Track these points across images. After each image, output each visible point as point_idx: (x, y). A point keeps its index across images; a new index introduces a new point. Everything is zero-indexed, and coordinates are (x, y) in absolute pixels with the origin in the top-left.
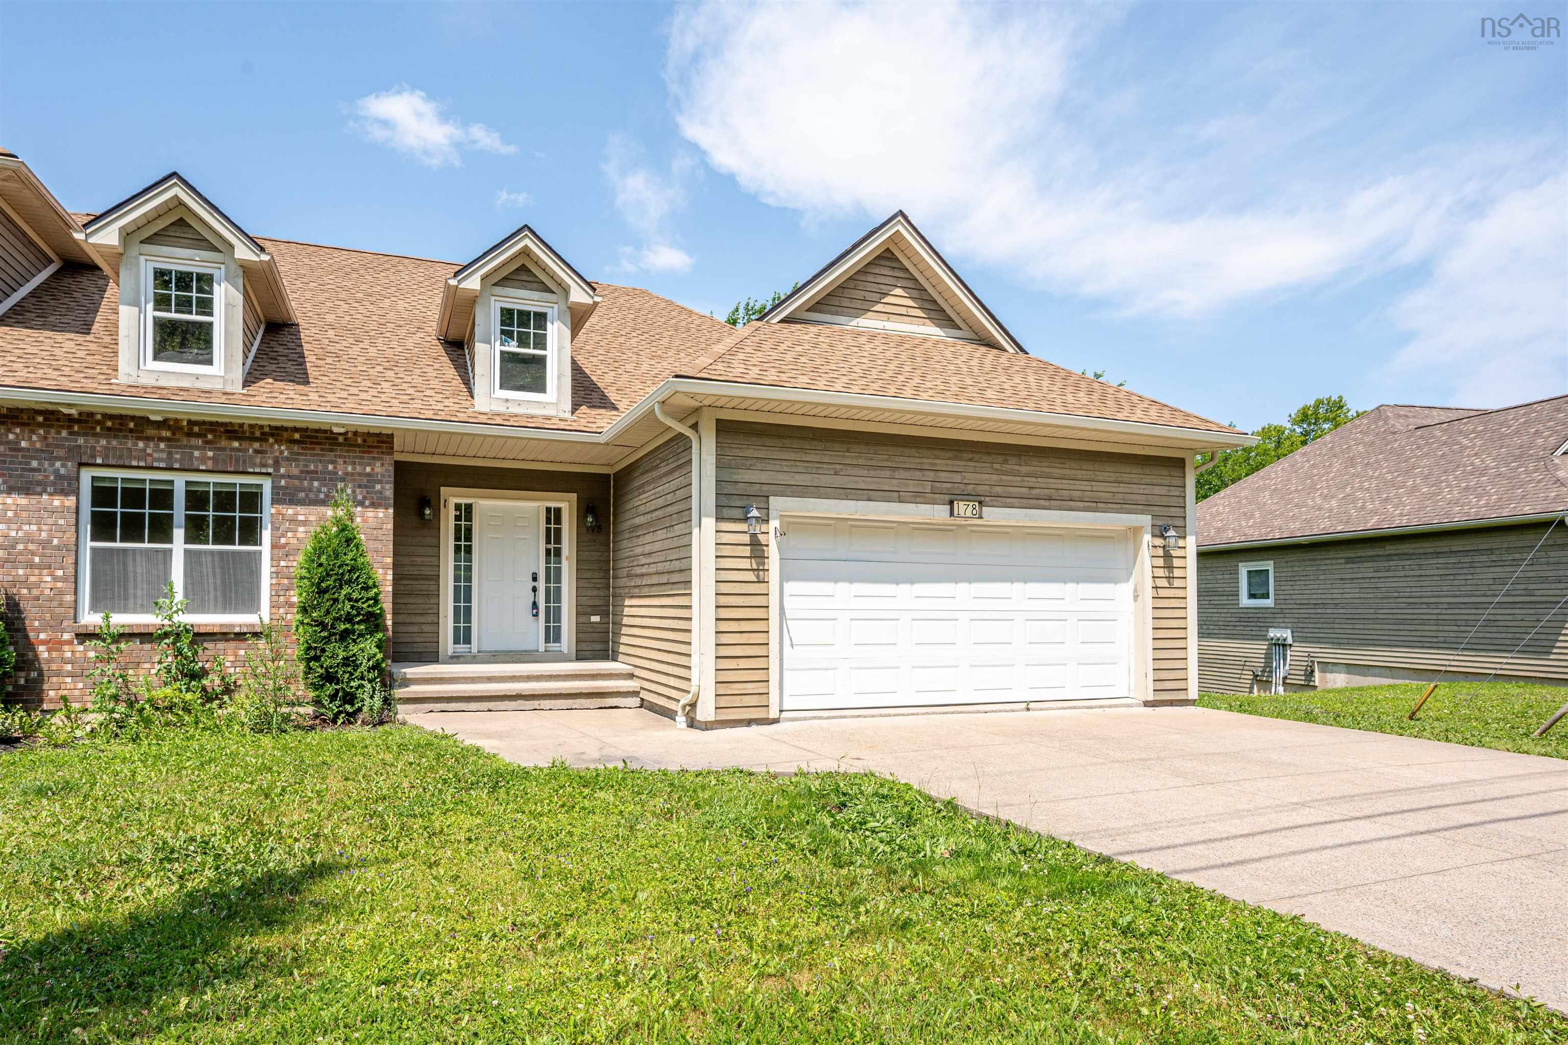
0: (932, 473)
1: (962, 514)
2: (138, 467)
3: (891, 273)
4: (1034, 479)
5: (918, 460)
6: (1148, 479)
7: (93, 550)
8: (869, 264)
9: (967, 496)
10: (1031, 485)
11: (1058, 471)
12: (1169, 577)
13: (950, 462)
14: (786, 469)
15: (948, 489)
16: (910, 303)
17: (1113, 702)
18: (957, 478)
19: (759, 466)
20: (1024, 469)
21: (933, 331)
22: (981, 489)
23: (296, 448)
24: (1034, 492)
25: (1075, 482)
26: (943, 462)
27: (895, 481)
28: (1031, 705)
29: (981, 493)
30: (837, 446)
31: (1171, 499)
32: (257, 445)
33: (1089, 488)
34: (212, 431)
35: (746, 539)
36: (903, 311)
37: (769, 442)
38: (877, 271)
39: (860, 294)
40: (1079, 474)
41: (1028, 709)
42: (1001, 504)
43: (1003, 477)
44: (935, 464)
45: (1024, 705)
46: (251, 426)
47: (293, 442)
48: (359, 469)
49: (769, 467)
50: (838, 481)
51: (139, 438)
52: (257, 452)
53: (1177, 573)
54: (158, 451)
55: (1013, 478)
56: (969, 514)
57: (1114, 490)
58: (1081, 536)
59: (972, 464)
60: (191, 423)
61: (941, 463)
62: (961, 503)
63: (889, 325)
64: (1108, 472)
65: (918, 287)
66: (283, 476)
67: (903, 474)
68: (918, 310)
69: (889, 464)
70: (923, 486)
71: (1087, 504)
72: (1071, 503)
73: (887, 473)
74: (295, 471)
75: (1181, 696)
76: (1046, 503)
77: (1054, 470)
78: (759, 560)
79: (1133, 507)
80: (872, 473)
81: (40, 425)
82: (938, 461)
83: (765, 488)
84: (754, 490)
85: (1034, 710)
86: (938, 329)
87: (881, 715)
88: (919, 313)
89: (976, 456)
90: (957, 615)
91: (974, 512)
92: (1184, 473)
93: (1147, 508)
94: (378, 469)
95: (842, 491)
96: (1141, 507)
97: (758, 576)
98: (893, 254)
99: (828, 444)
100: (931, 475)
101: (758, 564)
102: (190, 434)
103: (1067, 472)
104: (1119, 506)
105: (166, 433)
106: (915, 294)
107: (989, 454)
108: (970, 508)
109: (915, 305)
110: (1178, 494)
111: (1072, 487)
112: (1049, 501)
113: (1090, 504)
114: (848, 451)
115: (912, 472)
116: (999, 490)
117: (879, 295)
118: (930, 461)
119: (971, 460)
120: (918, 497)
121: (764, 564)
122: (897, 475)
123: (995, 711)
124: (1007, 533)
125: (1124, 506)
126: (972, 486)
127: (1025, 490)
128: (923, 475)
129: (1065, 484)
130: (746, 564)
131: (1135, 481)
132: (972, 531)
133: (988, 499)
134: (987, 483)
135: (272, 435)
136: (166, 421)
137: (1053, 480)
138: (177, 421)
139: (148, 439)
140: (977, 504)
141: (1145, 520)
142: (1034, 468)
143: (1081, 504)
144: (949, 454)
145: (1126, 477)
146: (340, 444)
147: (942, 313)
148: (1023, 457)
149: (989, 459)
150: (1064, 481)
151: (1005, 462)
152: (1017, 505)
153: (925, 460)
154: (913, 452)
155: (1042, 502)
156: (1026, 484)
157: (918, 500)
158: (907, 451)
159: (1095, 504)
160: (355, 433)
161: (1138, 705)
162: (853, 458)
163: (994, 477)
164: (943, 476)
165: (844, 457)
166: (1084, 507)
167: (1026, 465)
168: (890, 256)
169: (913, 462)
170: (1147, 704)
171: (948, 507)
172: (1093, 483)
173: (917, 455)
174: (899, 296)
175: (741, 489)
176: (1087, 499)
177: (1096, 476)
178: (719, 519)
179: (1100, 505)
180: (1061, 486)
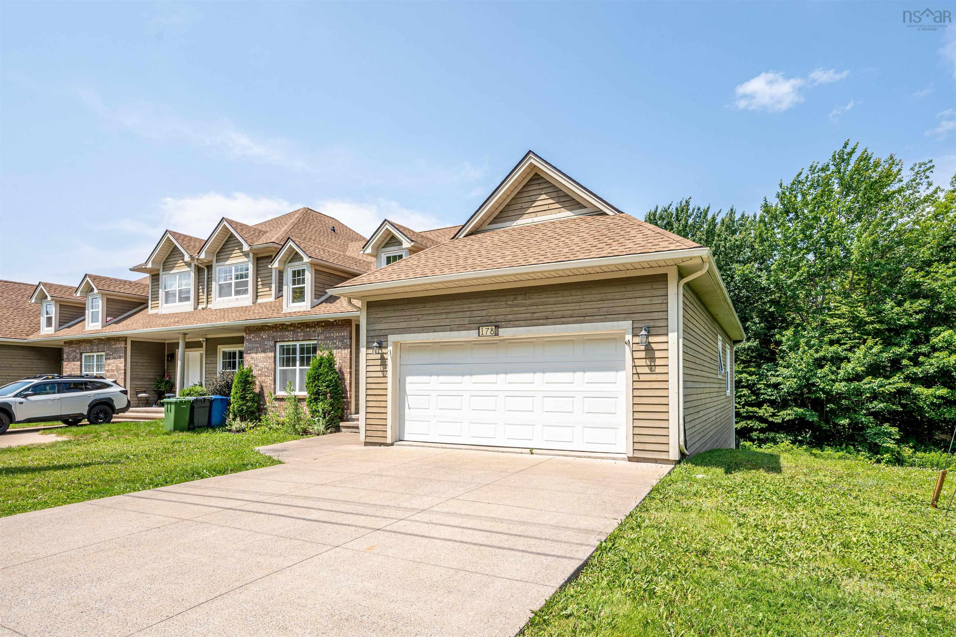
0: (469, 313)
1: (484, 334)
2: (286, 341)
3: (538, 187)
4: (536, 307)
5: (462, 306)
6: (630, 295)
7: (280, 370)
8: (524, 186)
9: (487, 324)
10: (533, 311)
11: (553, 299)
12: (651, 366)
13: (480, 305)
14: (395, 321)
15: (478, 320)
16: (551, 201)
17: (605, 455)
18: (484, 313)
19: (384, 321)
20: (528, 302)
21: (566, 214)
22: (499, 318)
23: (323, 329)
24: (535, 315)
25: (567, 305)
26: (476, 305)
27: (448, 320)
28: (534, 451)
29: (499, 320)
30: (420, 306)
31: (653, 306)
32: (313, 329)
33: (578, 308)
34: (303, 326)
35: (379, 356)
36: (546, 207)
37: (388, 308)
38: (529, 189)
39: (519, 206)
40: (570, 299)
41: (532, 453)
42: (511, 326)
43: (514, 309)
44: (471, 307)
45: (528, 451)
46: (312, 322)
47: (322, 326)
48: (340, 334)
49: (388, 321)
50: (419, 323)
51: (286, 331)
52: (314, 332)
53: (658, 362)
54: (289, 334)
55: (521, 309)
56: (489, 334)
57: (599, 306)
58: (588, 340)
59: (492, 304)
60: (298, 324)
61: (474, 306)
62: (484, 328)
63: (536, 219)
64: (594, 294)
65: (556, 190)
66: (320, 340)
67: (453, 315)
68: (556, 204)
69: (445, 311)
70: (464, 320)
71: (575, 319)
72: (563, 319)
73: (444, 316)
74: (323, 338)
75: (663, 456)
76: (545, 321)
77: (550, 299)
78: (384, 366)
79: (618, 316)
80: (437, 317)
81: (267, 330)
82: (473, 305)
83: (387, 331)
84: (381, 333)
85: (537, 454)
86: (569, 212)
87: (442, 448)
88: (558, 206)
89: (496, 299)
90: (496, 393)
91: (492, 332)
92: (667, 285)
93: (629, 315)
94: (345, 334)
95: (421, 329)
96: (624, 315)
97: (383, 374)
98: (539, 175)
99: (415, 305)
100: (468, 314)
101: (384, 368)
102: (298, 328)
103: (560, 299)
104: (604, 317)
105: (292, 328)
106: (554, 195)
107: (504, 296)
108: (490, 330)
109: (554, 202)
110: (661, 302)
111: (564, 309)
112: (547, 320)
113: (579, 318)
114: (424, 307)
115: (458, 314)
116: (510, 317)
117: (530, 203)
118: (469, 306)
119: (492, 301)
120: (461, 327)
121: (386, 368)
122: (449, 316)
123: (510, 452)
124: (533, 342)
125: (607, 316)
126: (493, 317)
127: (529, 315)
128: (464, 314)
129: (560, 307)
130: (378, 368)
131: (618, 297)
132: (509, 343)
133: (503, 323)
134: (504, 313)
135: (317, 325)
136: (292, 324)
137: (550, 306)
138: (295, 323)
139: (288, 331)
140: (494, 327)
141: (627, 324)
142: (535, 300)
143: (572, 319)
144: (480, 300)
145: (610, 296)
146: (335, 325)
147: (572, 201)
148: (527, 295)
149: (504, 299)
150: (558, 306)
151: (515, 299)
152: (522, 325)
153: (465, 306)
154: (458, 302)
155: (541, 321)
156: (529, 311)
157: (461, 328)
158: (455, 302)
159: (582, 318)
160: (339, 320)
161: (623, 459)
162: (426, 310)
163: (508, 309)
164: (476, 313)
165: (423, 310)
166: (574, 321)
167: (530, 299)
168: (537, 177)
169: (457, 308)
170: (630, 459)
171: (478, 331)
172: (581, 304)
173: (460, 303)
174: (544, 200)
175: (377, 333)
176: (575, 316)
177: (583, 298)
178: (368, 348)
179: (587, 318)
180: (555, 309)
